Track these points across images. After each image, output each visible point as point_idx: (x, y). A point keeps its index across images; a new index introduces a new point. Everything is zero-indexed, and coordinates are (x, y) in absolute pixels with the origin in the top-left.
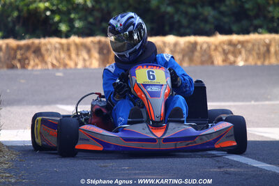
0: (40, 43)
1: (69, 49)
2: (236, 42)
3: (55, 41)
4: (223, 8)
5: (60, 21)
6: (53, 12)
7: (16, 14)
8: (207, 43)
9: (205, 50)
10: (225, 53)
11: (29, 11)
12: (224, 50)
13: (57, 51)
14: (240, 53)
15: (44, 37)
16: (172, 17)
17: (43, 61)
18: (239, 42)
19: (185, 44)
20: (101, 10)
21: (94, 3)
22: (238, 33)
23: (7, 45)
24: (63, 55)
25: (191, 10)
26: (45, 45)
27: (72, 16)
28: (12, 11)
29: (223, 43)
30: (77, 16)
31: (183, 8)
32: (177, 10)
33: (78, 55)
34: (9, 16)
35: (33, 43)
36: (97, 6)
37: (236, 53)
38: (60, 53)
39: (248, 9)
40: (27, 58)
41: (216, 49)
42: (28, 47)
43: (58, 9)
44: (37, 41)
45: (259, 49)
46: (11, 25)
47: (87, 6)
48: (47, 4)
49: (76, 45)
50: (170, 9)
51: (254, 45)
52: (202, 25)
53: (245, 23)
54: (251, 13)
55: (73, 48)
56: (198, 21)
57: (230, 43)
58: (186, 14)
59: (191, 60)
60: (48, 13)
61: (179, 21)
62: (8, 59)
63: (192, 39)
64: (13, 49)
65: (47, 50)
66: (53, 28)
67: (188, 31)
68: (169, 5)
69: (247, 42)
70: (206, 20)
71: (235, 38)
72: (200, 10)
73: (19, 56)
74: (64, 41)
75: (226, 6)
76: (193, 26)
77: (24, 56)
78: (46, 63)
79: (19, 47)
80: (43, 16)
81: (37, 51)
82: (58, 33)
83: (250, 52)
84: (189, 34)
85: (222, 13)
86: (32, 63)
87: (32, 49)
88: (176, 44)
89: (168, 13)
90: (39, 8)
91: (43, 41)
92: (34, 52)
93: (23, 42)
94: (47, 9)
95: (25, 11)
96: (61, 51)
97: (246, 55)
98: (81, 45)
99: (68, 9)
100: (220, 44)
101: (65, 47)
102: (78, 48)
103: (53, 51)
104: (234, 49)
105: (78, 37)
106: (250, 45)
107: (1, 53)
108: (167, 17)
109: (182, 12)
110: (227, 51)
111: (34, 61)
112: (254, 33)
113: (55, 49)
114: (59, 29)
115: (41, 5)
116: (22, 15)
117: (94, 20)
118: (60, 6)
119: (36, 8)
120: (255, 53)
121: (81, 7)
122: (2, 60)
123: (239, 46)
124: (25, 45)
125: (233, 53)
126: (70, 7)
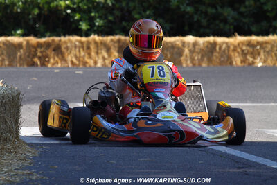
0: (60, 41)
1: (88, 48)
2: (255, 43)
3: (75, 38)
4: (243, 9)
5: (80, 20)
6: (73, 9)
7: (36, 11)
8: (227, 43)
9: (224, 51)
10: (244, 54)
11: (50, 9)
12: (243, 51)
13: (77, 49)
14: (259, 54)
15: (65, 35)
16: (191, 16)
17: (63, 59)
18: (258, 43)
19: (204, 44)
20: (121, 9)
21: (114, 2)
22: (257, 34)
23: (28, 42)
24: (82, 53)
25: (211, 11)
26: (65, 42)
27: (93, 14)
28: (33, 8)
29: (243, 43)
30: (97, 15)
31: (203, 8)
32: (197, 10)
33: (97, 53)
34: (29, 14)
35: (53, 41)
36: (117, 5)
37: (255, 54)
38: (79, 51)
39: (267, 11)
40: (47, 56)
41: (235, 50)
42: (48, 45)
43: (79, 7)
44: (57, 39)
46: (31, 22)
47: (108, 4)
48: (67, 2)
49: (96, 43)
50: (189, 9)
51: (273, 46)
52: (221, 25)
53: (264, 24)
54: (271, 15)
55: (92, 47)
56: (217, 22)
57: (249, 44)
58: (206, 13)
59: (210, 60)
60: (69, 11)
61: (198, 21)
62: (28, 56)
63: (211, 39)
64: (33, 46)
65: (67, 48)
66: (74, 26)
67: (208, 31)
68: (188, 5)
69: (266, 43)
70: (225, 21)
71: (254, 38)
72: (220, 10)
73: (39, 54)
74: (84, 39)
75: (246, 7)
76: (212, 26)
77: (44, 53)
78: (66, 61)
79: (39, 45)
80: (64, 13)
81: (58, 49)
82: (78, 32)
83: (269, 53)
84: (209, 36)
85: (241, 14)
86: (52, 60)
87: (53, 47)
88: (195, 44)
89: (188, 13)
90: (61, 6)
91: (63, 39)
92: (54, 50)
93: (43, 40)
94: (68, 7)
95: (46, 9)
96: (81, 49)
97: (265, 56)
98: (101, 43)
99: (89, 7)
100: (239, 44)
101: (85, 45)
102: (97, 46)
103: (74, 49)
104: (253, 50)
105: (98, 35)
106: (269, 46)
107: (22, 51)
108: (187, 16)
109: (202, 12)
110: (246, 52)
111: (54, 58)
112: (273, 35)
113: (76, 47)
114: (80, 27)
115: (62, 3)
116: (43, 12)
117: (115, 19)
118: (80, 5)
119: (57, 6)
120: (273, 54)
121: (101, 5)
122: (23, 57)
123: (258, 47)
124: (45, 42)
125: (252, 53)
126: (91, 5)
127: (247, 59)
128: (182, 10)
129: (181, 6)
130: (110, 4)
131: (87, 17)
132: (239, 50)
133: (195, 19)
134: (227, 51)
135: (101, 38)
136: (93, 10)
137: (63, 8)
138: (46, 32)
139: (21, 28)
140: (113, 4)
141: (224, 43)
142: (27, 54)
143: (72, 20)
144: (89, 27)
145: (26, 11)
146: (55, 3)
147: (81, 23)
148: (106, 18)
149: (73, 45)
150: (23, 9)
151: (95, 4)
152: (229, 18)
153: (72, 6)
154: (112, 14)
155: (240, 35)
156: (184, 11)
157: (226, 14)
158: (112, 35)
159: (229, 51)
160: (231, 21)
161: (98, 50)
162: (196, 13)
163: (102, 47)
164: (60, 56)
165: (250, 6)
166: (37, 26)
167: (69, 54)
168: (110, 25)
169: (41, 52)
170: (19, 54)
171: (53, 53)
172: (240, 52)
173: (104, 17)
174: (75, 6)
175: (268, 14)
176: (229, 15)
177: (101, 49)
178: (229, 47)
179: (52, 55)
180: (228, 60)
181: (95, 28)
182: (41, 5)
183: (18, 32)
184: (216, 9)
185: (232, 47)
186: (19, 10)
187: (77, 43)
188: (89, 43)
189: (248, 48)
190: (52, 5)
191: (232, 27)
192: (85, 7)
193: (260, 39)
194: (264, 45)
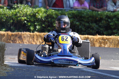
0: (21, 34)
1: (33, 37)
2: (105, 39)
3: (28, 33)
4: (100, 24)
5: (30, 26)
6: (28, 21)
7: (12, 21)
8: (93, 38)
9: (92, 41)
10: (100, 43)
11: (17, 20)
12: (100, 42)
13: (29, 38)
14: (107, 43)
15: (23, 32)
16: (78, 26)
18: (107, 39)
19: (83, 38)
20: (48, 22)
21: (45, 19)
22: (107, 35)
23: (7, 34)
24: (31, 40)
25: (87, 24)
26: (24, 34)
27: (36, 24)
28: (10, 20)
29: (100, 38)
30: (38, 24)
31: (83, 23)
33: (37, 40)
34: (9, 22)
35: (18, 34)
36: (47, 20)
37: (105, 43)
39: (111, 25)
40: (15, 40)
41: (96, 41)
42: (16, 35)
43: (30, 20)
44: (20, 33)
45: (115, 42)
46: (9, 26)
47: (43, 20)
48: (25, 18)
49: (37, 35)
50: (77, 23)
51: (113, 40)
52: (91, 31)
53: (110, 31)
54: (113, 27)
55: (35, 37)
56: (89, 29)
57: (103, 39)
58: (85, 25)
60: (26, 22)
61: (81, 28)
62: (7, 40)
64: (10, 36)
65: (24, 37)
66: (27, 28)
67: (85, 33)
68: (77, 21)
69: (110, 39)
70: (93, 29)
71: (105, 37)
72: (91, 24)
73: (12, 39)
74: (32, 33)
75: (102, 23)
76: (87, 31)
77: (14, 39)
78: (23, 42)
79: (12, 35)
80: (23, 23)
81: (20, 37)
82: (29, 30)
83: (111, 43)
84: (85, 35)
85: (100, 26)
86: (17, 42)
87: (18, 36)
89: (77, 25)
90: (22, 19)
91: (22, 33)
92: (19, 38)
94: (25, 20)
95: (16, 20)
96: (30, 38)
97: (109, 44)
98: (39, 36)
99: (34, 21)
100: (98, 39)
101: (32, 36)
102: (37, 37)
103: (27, 37)
104: (104, 41)
105: (38, 32)
106: (111, 40)
107: (5, 37)
108: (76, 26)
109: (83, 25)
110: (101, 42)
111: (19, 41)
112: (113, 36)
113: (28, 37)
114: (30, 29)
115: (23, 18)
116: (14, 22)
117: (45, 26)
118: (31, 19)
119: (21, 19)
120: (113, 44)
121: (40, 20)
122: (5, 40)
123: (107, 40)
124: (15, 34)
125: (104, 43)
126: (35, 20)
127: (101, 45)
128: (74, 23)
129: (74, 22)
130: (44, 20)
131: (33, 25)
132: (98, 41)
133: (80, 28)
134: (93, 41)
135: (39, 33)
136: (36, 22)
137: (23, 20)
138: (15, 30)
139: (5, 28)
140: (45, 20)
141: (92, 38)
142: (7, 39)
143: (27, 25)
144: (34, 29)
145: (7, 21)
146: (20, 18)
147: (30, 27)
148: (41, 25)
149: (27, 36)
150: (6, 20)
151: (37, 19)
152: (94, 28)
153: (27, 19)
154: (44, 24)
155: (99, 35)
156: (75, 24)
157: (93, 26)
158: (44, 32)
159: (94, 41)
160: (96, 29)
161: (37, 38)
162: (80, 25)
163: (39, 37)
164: (21, 40)
165: (104, 23)
166: (12, 27)
167: (25, 39)
168: (43, 28)
169: (13, 38)
170: (3, 38)
171: (18, 39)
172: (99, 42)
173: (40, 25)
174: (28, 20)
175: (111, 27)
176: (94, 27)
177: (39, 38)
178: (94, 40)
179: (18, 40)
180: (93, 45)
181: (37, 30)
182: (14, 19)
183: (3, 30)
184: (89, 24)
185: (95, 40)
186: (4, 20)
187: (29, 35)
188: (34, 35)
189: (102, 41)
190: (18, 19)
191: (95, 32)
192: (33, 20)
193: (108, 37)
194: (109, 40)
